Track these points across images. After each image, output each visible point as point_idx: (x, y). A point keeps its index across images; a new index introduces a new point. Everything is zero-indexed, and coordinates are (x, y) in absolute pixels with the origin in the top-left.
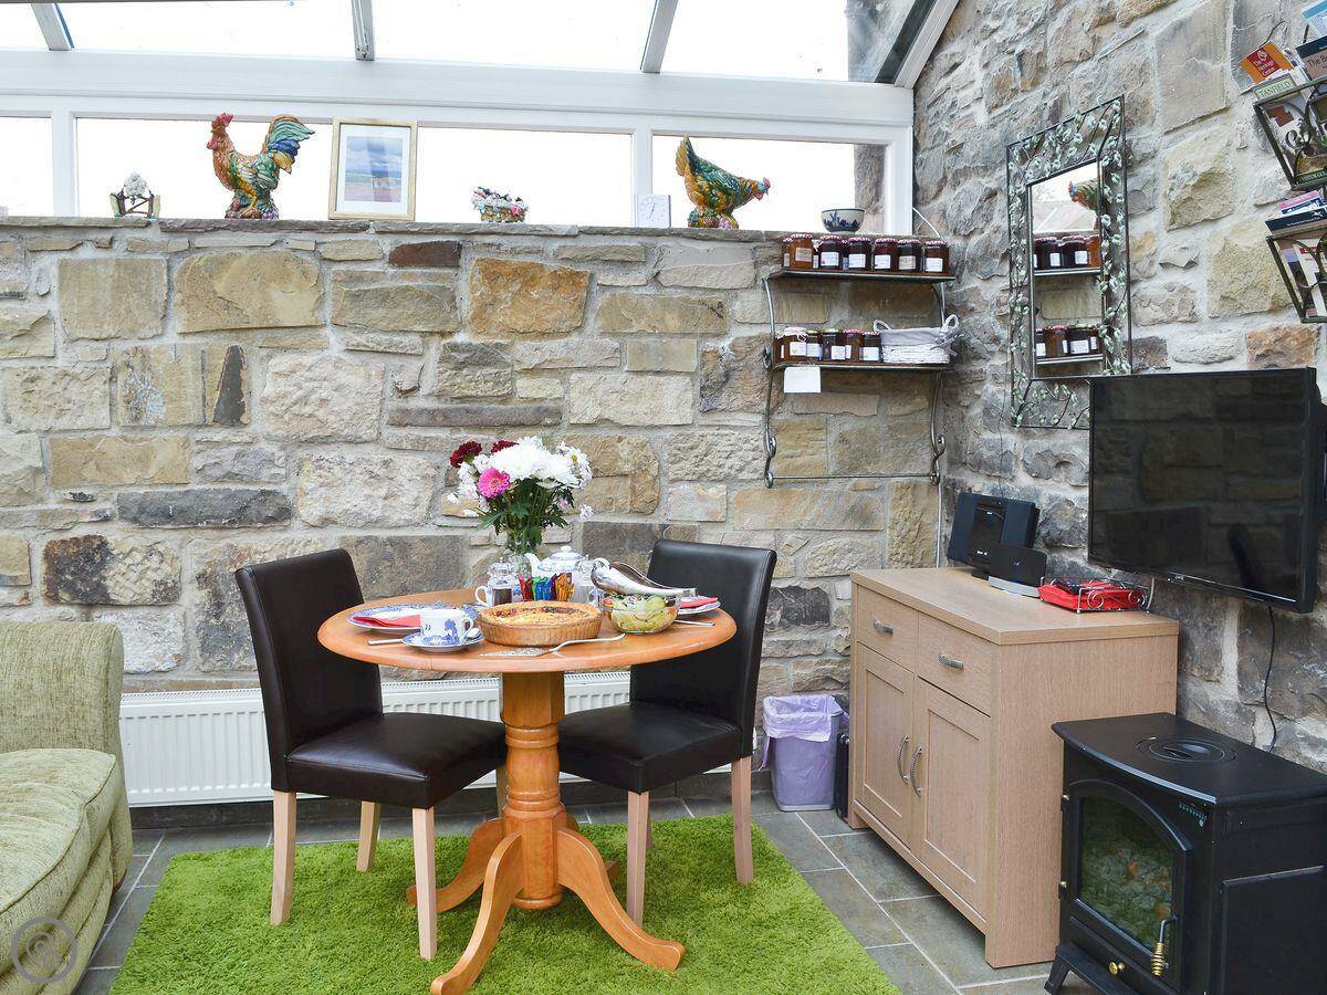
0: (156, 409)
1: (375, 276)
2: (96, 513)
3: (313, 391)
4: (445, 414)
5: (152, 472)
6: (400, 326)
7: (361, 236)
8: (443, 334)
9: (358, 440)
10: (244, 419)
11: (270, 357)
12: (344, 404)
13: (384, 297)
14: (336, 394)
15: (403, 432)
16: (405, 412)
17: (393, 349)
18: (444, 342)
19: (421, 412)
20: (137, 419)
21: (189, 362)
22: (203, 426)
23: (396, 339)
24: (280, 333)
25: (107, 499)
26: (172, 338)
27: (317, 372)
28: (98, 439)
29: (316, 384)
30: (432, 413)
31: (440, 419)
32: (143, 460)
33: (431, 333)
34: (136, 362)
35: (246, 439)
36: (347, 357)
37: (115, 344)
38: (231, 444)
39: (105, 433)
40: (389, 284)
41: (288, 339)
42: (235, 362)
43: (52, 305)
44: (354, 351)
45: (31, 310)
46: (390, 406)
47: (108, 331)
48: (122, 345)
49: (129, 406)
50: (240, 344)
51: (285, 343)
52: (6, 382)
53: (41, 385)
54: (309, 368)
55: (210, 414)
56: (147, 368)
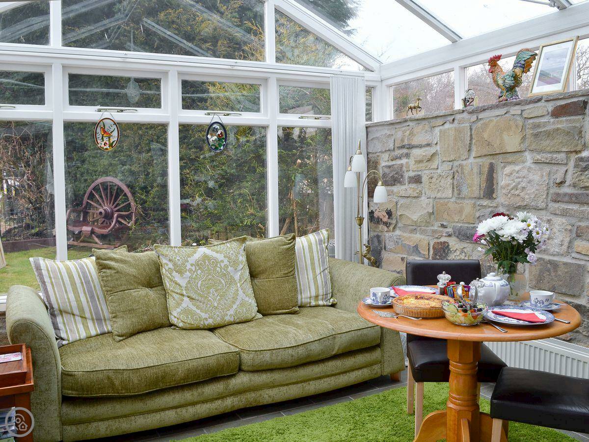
0: (465, 191)
1: (545, 124)
2: (447, 233)
3: (519, 183)
4: (577, 196)
5: (463, 217)
6: (556, 149)
7: (539, 104)
8: (576, 152)
9: (538, 208)
10: (494, 196)
11: (505, 167)
12: (531, 190)
13: (548, 134)
14: (529, 185)
15: (557, 205)
16: (558, 195)
17: (553, 162)
18: (577, 156)
19: (566, 195)
20: (459, 194)
21: (475, 170)
22: (479, 198)
23: (555, 156)
24: (508, 155)
25: (450, 227)
26: (471, 160)
27: (521, 174)
28: (448, 202)
29: (520, 180)
30: (571, 196)
31: (574, 199)
32: (461, 212)
33: (571, 152)
34: (459, 170)
35: (495, 205)
36: (533, 166)
37: (455, 162)
38: (490, 207)
39: (451, 200)
40: (548, 128)
41: (510, 158)
42: (492, 169)
43: (438, 147)
44: (536, 163)
45: (432, 150)
46: (552, 191)
47: (452, 158)
48: (456, 163)
49: (457, 188)
50: (493, 161)
51: (510, 160)
52: (425, 179)
53: (434, 180)
54: (518, 172)
55: (482, 193)
56: (463, 173)
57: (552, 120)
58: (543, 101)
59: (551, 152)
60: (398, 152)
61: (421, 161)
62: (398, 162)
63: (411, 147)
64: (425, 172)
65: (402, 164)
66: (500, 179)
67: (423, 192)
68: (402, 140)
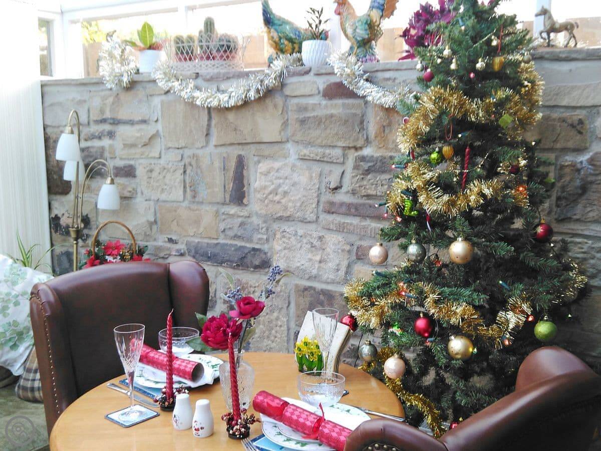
0: (203, 193)
1: (314, 107)
2: (178, 251)
3: (280, 186)
4: (357, 207)
5: (201, 229)
6: (329, 143)
7: (306, 78)
8: (356, 149)
9: (305, 221)
10: (245, 201)
11: (259, 162)
12: (297, 196)
13: (319, 121)
14: (293, 188)
15: (330, 218)
16: (332, 204)
17: (325, 159)
18: (356, 154)
19: (342, 204)
20: (194, 197)
21: (217, 164)
22: (224, 204)
23: (328, 151)
24: (263, 146)
25: (182, 243)
26: (211, 148)
27: (282, 173)
28: (178, 208)
29: (281, 181)
30: (349, 206)
31: (353, 210)
32: (197, 222)
33: (349, 148)
34: (194, 163)
35: (246, 214)
36: (299, 163)
37: (186, 150)
38: (239, 216)
39: (181, 204)
40: (319, 113)
41: (267, 150)
42: (241, 164)
43: (159, 126)
44: (303, 159)
45: (150, 130)
46: (323, 199)
47: (182, 143)
48: (188, 153)
49: (191, 189)
50: (242, 153)
51: (266, 153)
52: (140, 171)
53: (154, 174)
54: (278, 171)
55: (228, 197)
56: (198, 167)
57: (324, 102)
58: (312, 73)
59: (322, 146)
60: (95, 129)
61: (133, 146)
62: (96, 143)
63: (116, 122)
64: (141, 161)
65: (103, 148)
66: (252, 179)
67: (139, 190)
68: (102, 111)
